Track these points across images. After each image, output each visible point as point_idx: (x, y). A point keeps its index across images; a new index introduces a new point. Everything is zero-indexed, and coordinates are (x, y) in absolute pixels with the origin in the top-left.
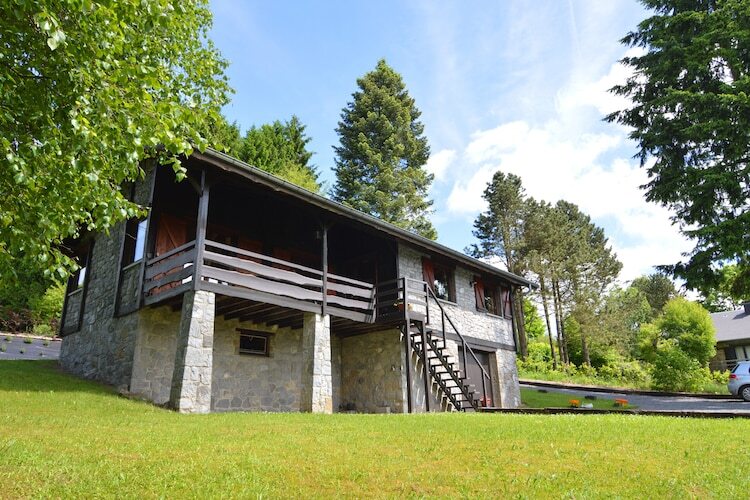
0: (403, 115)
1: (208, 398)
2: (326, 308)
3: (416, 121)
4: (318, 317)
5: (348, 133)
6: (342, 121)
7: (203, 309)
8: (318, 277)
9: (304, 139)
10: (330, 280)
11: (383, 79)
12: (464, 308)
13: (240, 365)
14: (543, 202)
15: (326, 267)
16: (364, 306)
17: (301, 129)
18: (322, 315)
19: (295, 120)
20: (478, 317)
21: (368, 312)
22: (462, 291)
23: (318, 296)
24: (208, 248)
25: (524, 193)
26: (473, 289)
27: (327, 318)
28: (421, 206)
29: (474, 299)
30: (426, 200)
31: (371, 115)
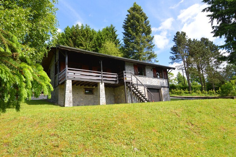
0: (141, 20)
1: (72, 104)
2: (103, 81)
3: (147, 20)
4: (101, 84)
5: (126, 27)
6: (124, 24)
7: (69, 84)
9: (115, 31)
10: (103, 74)
11: (135, 9)
12: (149, 77)
13: (86, 97)
14: (194, 39)
15: (102, 71)
16: (115, 79)
17: (114, 28)
18: (102, 83)
19: (112, 26)
20: (154, 79)
21: (116, 81)
22: (148, 72)
23: (100, 78)
24: (69, 70)
25: (187, 38)
26: (152, 71)
27: (103, 84)
28: (151, 47)
29: (153, 74)
30: (152, 45)
31: (131, 21)
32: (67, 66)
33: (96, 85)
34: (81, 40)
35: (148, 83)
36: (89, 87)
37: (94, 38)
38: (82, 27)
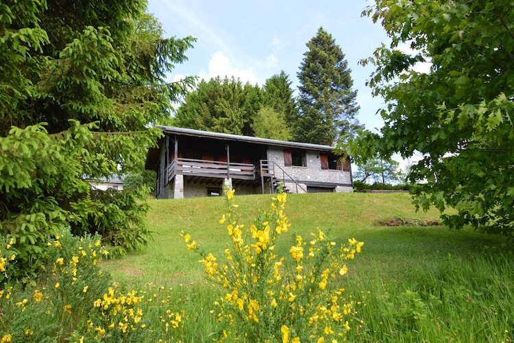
0: (330, 61)
2: (230, 176)
4: (226, 179)
5: (302, 77)
6: (300, 71)
7: (179, 181)
8: (226, 165)
9: (288, 82)
10: (231, 165)
11: (320, 40)
12: (312, 169)
15: (228, 160)
16: (249, 173)
17: (287, 77)
18: (228, 178)
19: (283, 73)
20: (322, 172)
21: (252, 175)
22: (311, 161)
23: (225, 172)
24: (179, 160)
27: (230, 179)
28: (353, 111)
29: (320, 164)
30: (356, 106)
31: (311, 65)
32: (176, 156)
33: (221, 181)
34: (222, 105)
35: (309, 178)
36: (213, 186)
37: (247, 101)
38: (226, 81)
